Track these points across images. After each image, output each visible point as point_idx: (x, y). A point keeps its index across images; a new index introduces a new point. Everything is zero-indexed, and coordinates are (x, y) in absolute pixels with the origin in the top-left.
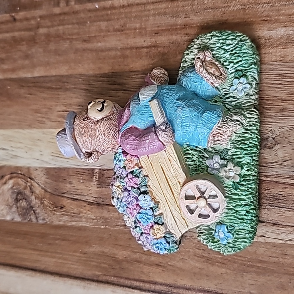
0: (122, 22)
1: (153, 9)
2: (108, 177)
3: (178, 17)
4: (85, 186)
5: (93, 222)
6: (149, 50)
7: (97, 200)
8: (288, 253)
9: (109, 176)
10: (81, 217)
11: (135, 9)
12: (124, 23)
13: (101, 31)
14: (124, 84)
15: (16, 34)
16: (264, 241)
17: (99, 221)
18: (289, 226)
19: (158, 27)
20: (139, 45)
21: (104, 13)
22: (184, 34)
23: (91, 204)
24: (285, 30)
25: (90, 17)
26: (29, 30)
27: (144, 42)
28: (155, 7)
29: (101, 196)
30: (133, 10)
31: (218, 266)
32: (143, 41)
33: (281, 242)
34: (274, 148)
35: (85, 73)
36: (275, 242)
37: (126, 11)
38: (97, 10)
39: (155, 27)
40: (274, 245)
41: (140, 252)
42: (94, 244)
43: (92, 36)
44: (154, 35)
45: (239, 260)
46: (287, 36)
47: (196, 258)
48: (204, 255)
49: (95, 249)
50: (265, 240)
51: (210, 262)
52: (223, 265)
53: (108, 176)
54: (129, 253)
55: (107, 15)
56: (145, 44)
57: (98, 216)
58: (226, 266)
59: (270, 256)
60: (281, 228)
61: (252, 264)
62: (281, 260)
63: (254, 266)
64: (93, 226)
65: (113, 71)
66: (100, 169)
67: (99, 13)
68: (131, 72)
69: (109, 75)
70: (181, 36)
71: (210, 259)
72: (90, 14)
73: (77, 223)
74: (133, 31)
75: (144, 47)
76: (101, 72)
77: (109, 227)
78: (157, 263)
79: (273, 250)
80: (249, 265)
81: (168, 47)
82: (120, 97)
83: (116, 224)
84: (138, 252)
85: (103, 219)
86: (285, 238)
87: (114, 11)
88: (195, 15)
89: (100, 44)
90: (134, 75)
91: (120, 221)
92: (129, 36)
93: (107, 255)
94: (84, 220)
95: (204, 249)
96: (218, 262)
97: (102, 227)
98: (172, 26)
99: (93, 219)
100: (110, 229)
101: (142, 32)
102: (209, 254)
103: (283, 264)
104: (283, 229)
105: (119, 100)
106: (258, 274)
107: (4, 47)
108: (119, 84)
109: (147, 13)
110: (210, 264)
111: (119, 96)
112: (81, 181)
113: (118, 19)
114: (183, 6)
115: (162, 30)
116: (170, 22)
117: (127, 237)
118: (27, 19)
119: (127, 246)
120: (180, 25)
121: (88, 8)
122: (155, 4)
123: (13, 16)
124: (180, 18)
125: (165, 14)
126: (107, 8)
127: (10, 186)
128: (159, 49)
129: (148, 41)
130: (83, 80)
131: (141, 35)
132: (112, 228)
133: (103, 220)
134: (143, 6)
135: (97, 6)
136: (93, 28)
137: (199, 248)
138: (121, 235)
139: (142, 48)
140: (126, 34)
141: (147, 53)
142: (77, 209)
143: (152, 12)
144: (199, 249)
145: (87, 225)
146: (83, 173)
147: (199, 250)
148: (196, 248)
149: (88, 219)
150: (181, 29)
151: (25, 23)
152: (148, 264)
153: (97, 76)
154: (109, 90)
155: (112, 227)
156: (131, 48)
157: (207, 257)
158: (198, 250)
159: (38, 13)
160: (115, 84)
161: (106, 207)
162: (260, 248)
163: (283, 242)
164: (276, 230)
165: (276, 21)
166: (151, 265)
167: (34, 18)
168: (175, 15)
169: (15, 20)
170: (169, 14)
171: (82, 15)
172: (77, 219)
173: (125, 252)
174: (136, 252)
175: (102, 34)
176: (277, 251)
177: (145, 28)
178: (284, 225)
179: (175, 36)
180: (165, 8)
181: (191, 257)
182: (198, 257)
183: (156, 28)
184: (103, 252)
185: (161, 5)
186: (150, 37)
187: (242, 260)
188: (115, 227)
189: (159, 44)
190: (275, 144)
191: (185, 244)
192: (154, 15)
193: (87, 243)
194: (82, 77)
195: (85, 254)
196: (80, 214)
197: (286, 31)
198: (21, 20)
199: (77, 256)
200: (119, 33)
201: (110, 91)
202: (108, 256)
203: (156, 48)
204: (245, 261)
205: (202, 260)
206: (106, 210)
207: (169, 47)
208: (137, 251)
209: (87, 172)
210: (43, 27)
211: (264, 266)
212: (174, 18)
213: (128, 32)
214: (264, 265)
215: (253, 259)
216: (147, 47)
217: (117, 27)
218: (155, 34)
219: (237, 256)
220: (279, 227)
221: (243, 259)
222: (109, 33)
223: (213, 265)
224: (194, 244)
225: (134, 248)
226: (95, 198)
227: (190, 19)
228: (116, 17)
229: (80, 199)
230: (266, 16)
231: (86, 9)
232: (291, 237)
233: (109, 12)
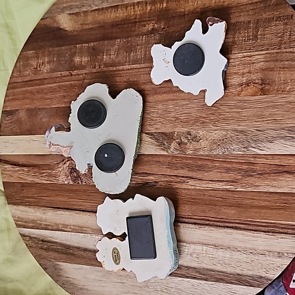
0: (127, 78)
1: (143, 71)
8: (206, 194)
12: (129, 78)
15: (72, 82)
18: (206, 180)
19: (145, 80)
21: (118, 72)
25: (112, 74)
26: (79, 80)
28: (144, 70)
30: (133, 71)
34: (200, 142)
36: (200, 188)
37: (130, 71)
38: (115, 71)
39: (144, 80)
40: (199, 190)
50: (195, 188)
55: (120, 73)
59: (197, 196)
60: (202, 181)
61: (189, 200)
62: (203, 197)
67: (116, 73)
86: (204, 186)
87: (123, 72)
89: (116, 89)
101: (137, 83)
103: (203, 199)
106: (192, 205)
107: (65, 89)
109: (140, 73)
115: (147, 82)
118: (78, 75)
121: (110, 70)
122: (144, 69)
123: (71, 73)
125: (149, 74)
126: (120, 70)
127: (68, 165)
128: (146, 92)
134: (138, 69)
135: (115, 69)
136: (113, 81)
151: (77, 76)
159: (84, 71)
162: (193, 192)
163: (204, 188)
164: (200, 182)
167: (82, 74)
169: (72, 75)
171: (107, 74)
175: (118, 83)
176: (201, 193)
177: (139, 81)
178: (204, 180)
180: (149, 71)
185: (147, 69)
186: (141, 86)
189: (146, 89)
190: (200, 140)
192: (144, 74)
198: (75, 75)
200: (126, 83)
207: (151, 91)
210: (87, 79)
213: (130, 83)
214: (195, 201)
215: (190, 198)
217: (125, 80)
218: (144, 84)
221: (185, 198)
222: (121, 83)
228: (124, 75)
232: (207, 185)
233: (121, 72)
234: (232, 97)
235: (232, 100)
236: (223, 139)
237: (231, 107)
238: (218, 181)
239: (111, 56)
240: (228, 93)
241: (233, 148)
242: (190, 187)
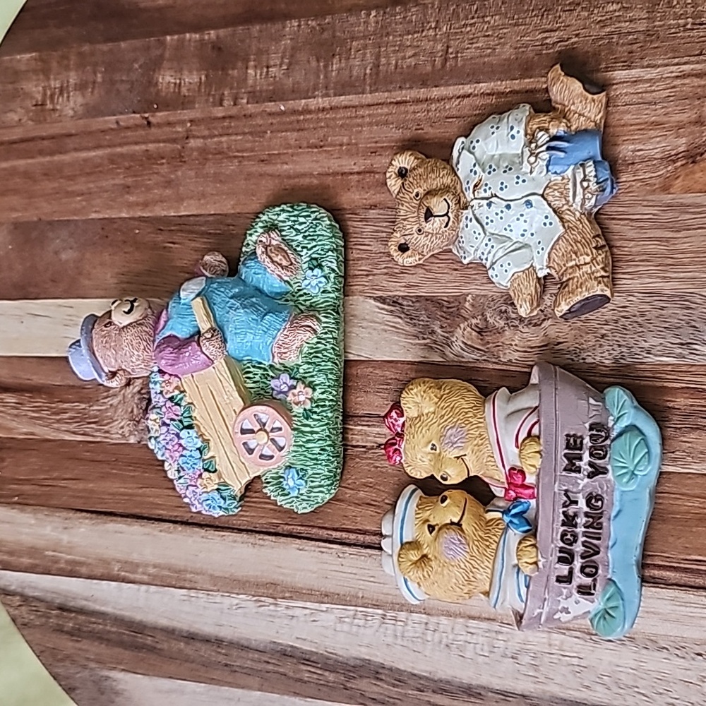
0: (321, 133)
1: (369, 115)
6: (361, 177)
11: (341, 114)
12: (324, 136)
13: (289, 146)
15: (151, 146)
19: (376, 142)
20: (346, 169)
21: (293, 118)
25: (272, 124)
26: (174, 141)
27: (355, 164)
28: (371, 112)
30: (338, 116)
32: (353, 163)
34: (543, 326)
37: (328, 116)
38: (282, 113)
39: (371, 143)
43: (274, 154)
44: (369, 154)
55: (298, 121)
56: (356, 169)
67: (286, 119)
72: (270, 120)
74: (338, 148)
75: (354, 173)
87: (308, 116)
88: (431, 126)
89: (285, 167)
92: (332, 155)
98: (396, 141)
101: (352, 150)
107: (130, 167)
109: (359, 121)
113: (315, 129)
114: (414, 112)
115: (382, 147)
116: (394, 135)
118: (169, 124)
120: (409, 140)
121: (268, 110)
122: (372, 108)
123: (146, 118)
125: (387, 123)
126: (298, 111)
127: (137, 389)
128: (377, 176)
129: (360, 164)
131: (350, 154)
134: (354, 110)
135: (282, 108)
136: (275, 142)
139: (351, 174)
140: (327, 152)
141: (358, 181)
143: (368, 120)
151: (167, 129)
156: (335, 174)
159: (187, 114)
167: (182, 122)
168: (402, 126)
169: (149, 123)
170: (393, 123)
171: (260, 122)
175: (290, 151)
177: (356, 144)
180: (388, 114)
183: (373, 145)
185: (381, 109)
186: (363, 158)
189: (378, 168)
190: (544, 320)
192: (370, 124)
198: (159, 125)
200: (316, 150)
203: (372, 175)
210: (195, 137)
213: (329, 149)
216: (359, 173)
217: (312, 141)
218: (372, 153)
222: (300, 150)
227: (424, 131)
228: (312, 126)
231: (266, 111)
233: (301, 118)
234: (645, 195)
235: (645, 203)
236: (615, 318)
237: (642, 224)
239: (270, 69)
240: (634, 183)
241: (646, 345)
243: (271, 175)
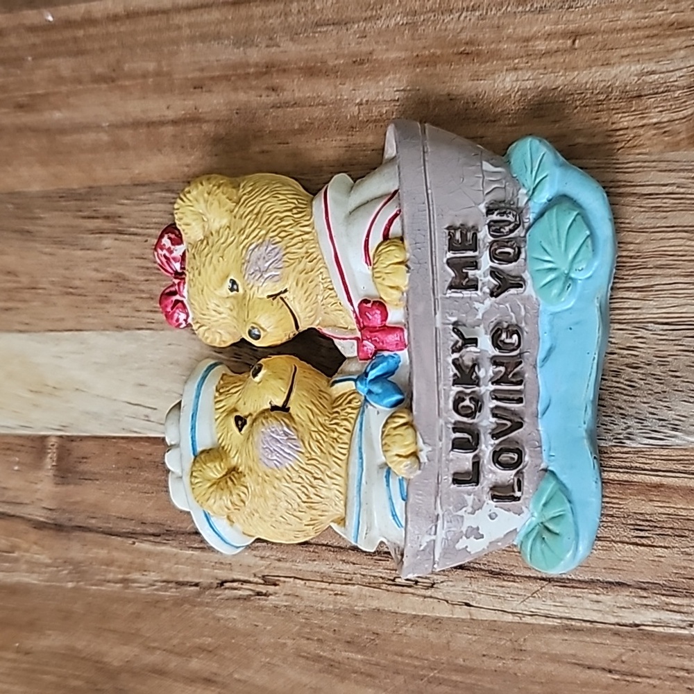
0: (112, 58)
1: (190, 25)
2: (83, 458)
3: (251, 46)
4: (26, 481)
5: (45, 573)
6: (179, 128)
7: (55, 515)
8: (528, 646)
9: (84, 455)
10: (16, 560)
11: (145, 23)
12: (118, 61)
13: (60, 80)
14: (120, 217)
16: (469, 617)
17: (63, 570)
18: (529, 577)
19: (202, 70)
20: (154, 116)
21: (68, 34)
22: (267, 88)
23: (39, 526)
24: (514, 78)
25: (34, 45)
27: (168, 108)
28: (193, 20)
29: (65, 507)
31: (357, 682)
32: (164, 107)
33: (510, 618)
35: (21, 190)
36: (496, 619)
37: (123, 29)
38: (49, 27)
39: (194, 70)
40: (493, 627)
41: (166, 647)
42: (49, 630)
43: (38, 95)
44: (192, 90)
45: (408, 665)
46: (519, 93)
47: (302, 661)
48: (322, 653)
49: (53, 641)
50: (470, 614)
51: (337, 670)
52: (368, 679)
53: (81, 454)
54: (137, 651)
55: (75, 40)
56: (171, 115)
57: (59, 558)
58: (377, 681)
59: (484, 655)
60: (511, 583)
61: (441, 676)
62: (510, 663)
63: (445, 680)
64: (47, 581)
65: (91, 184)
66: (61, 437)
67: (55, 36)
68: (137, 185)
69: (80, 194)
70: (259, 93)
71: (337, 665)
72: (33, 39)
73: (7, 574)
74: (140, 81)
75: (167, 123)
76: (62, 187)
77: (86, 584)
78: (206, 675)
79: (490, 640)
80: (432, 677)
81: (227, 121)
82: (109, 250)
83: (103, 578)
84: (159, 649)
85: (71, 564)
86: (520, 608)
87: (92, 31)
88: (292, 39)
89: (57, 115)
90: (144, 193)
91: (112, 569)
92: (131, 93)
93: (82, 655)
94: (24, 567)
95: (321, 637)
96: (356, 672)
97: (70, 585)
98: (234, 67)
99: (48, 566)
100: (90, 589)
101: (161, 83)
102: (334, 650)
103: (515, 674)
104: (516, 584)
105: (107, 259)
108: (107, 217)
109: (174, 34)
110: (337, 676)
111: (106, 249)
112: (16, 468)
113: (102, 50)
114: (263, 17)
115: (212, 78)
116: (231, 57)
117: (131, 611)
119: (132, 634)
120: (256, 65)
121: (27, 22)
122: (194, 12)
124: (257, 49)
125: (218, 37)
126: (75, 22)
128: (205, 127)
129: (178, 106)
130: (17, 208)
131: (159, 90)
132: (94, 587)
133: (71, 567)
134: (165, 17)
135: (50, 18)
136: (40, 76)
137: (309, 636)
138: (115, 606)
139: (162, 123)
140: (122, 88)
141: (174, 136)
142: (7, 540)
143: (186, 32)
144: (308, 639)
145: (31, 579)
146: (19, 448)
147: (311, 642)
148: (303, 637)
149: (33, 566)
150: (259, 75)
152: (184, 677)
153: (50, 197)
154: (84, 233)
155: (92, 585)
156: (136, 124)
157: (329, 659)
158: (306, 642)
160: (97, 218)
161: (77, 533)
162: (459, 635)
163: (517, 619)
164: (499, 588)
165: (494, 55)
166: (192, 681)
168: (243, 41)
170: (228, 38)
171: (13, 40)
172: (7, 565)
173: (126, 647)
174: (154, 648)
175: (64, 89)
176: (502, 643)
177: (169, 74)
178: (517, 576)
179: (245, 92)
180: (219, 22)
181: (290, 659)
182: (307, 658)
183: (197, 74)
184: (73, 649)
185: (209, 13)
186: (182, 97)
187: (416, 667)
188: (101, 585)
189: (206, 113)
191: (274, 626)
192: (192, 39)
193: (33, 626)
194: (16, 198)
195: (27, 653)
196: (13, 552)
197: (517, 80)
199: (9, 660)
200: (104, 86)
201: (85, 236)
202: (83, 658)
203: (197, 125)
204: (423, 668)
205: (317, 666)
206: (78, 542)
207: (231, 123)
208: (156, 644)
209: (30, 444)
211: (469, 681)
212: (242, 49)
213: (127, 83)
214: (470, 679)
215: (443, 663)
216: (175, 122)
217: (99, 70)
218: (195, 88)
219: (401, 656)
220: (504, 580)
221: (417, 663)
222: (81, 87)
223: (343, 679)
224: (297, 627)
225: (149, 637)
226: (50, 512)
227: (281, 49)
228: (97, 46)
229: (12, 513)
230: (467, 44)
231: (24, 24)
232: (535, 605)
233: (81, 33)
234: (662, 152)
235: (663, 165)
236: (614, 367)
237: (658, 203)
238: (591, 582)
240: (641, 131)
241: (670, 415)
242: (443, 611)
243: (35, 130)
